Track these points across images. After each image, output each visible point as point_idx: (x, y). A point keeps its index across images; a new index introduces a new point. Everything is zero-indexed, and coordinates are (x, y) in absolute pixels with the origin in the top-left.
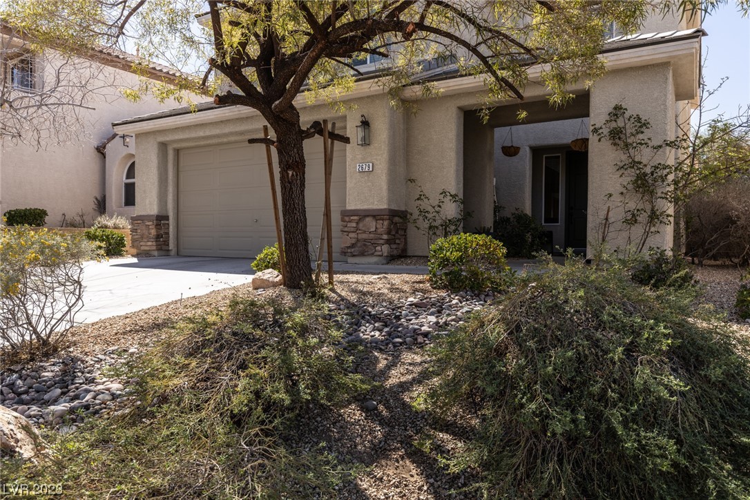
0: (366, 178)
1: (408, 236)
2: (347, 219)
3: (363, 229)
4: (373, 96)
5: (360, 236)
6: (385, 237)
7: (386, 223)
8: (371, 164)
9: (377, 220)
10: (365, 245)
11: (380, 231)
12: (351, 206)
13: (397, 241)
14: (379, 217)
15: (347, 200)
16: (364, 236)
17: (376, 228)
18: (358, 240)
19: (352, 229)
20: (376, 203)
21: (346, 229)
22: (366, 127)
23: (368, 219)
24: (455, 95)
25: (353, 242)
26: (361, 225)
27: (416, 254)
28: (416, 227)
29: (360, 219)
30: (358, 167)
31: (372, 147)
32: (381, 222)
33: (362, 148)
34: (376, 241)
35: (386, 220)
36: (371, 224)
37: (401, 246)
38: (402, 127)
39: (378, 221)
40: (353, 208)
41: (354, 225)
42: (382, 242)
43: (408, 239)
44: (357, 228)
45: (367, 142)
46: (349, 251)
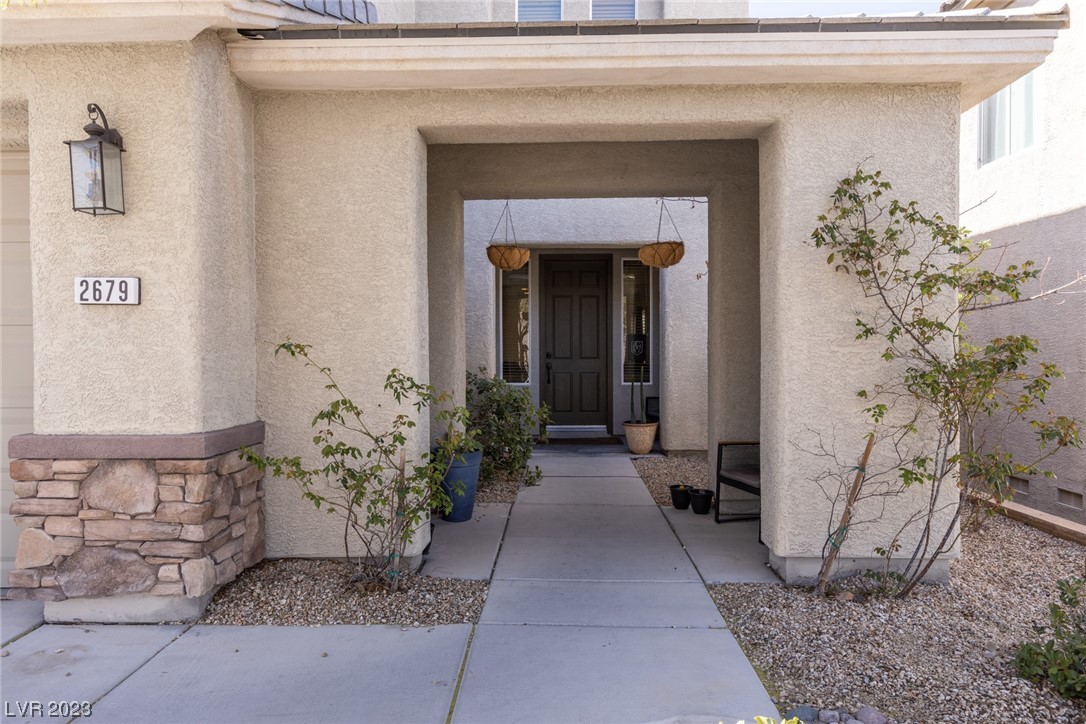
0: (113, 326)
1: (267, 498)
2: (36, 469)
3: (105, 504)
4: (134, 46)
5: (93, 532)
6: (195, 533)
7: (196, 485)
8: (132, 284)
9: (159, 475)
10: (113, 562)
11: (171, 511)
12: (52, 420)
13: (237, 531)
14: (169, 465)
15: (37, 402)
16: (111, 530)
17: (159, 502)
18: (84, 545)
19: (60, 507)
20: (154, 414)
21: (33, 506)
22: (108, 149)
23: (122, 472)
24: (411, 92)
25: (64, 552)
26: (95, 492)
27: (296, 553)
28: (311, 496)
29: (91, 470)
30: (79, 290)
31: (134, 220)
32: (179, 480)
33: (95, 222)
34: (156, 549)
35: (196, 474)
36: (136, 488)
37: (250, 541)
38: (241, 166)
39: (165, 479)
40: (62, 428)
41: (68, 490)
42: (181, 549)
43: (269, 509)
44: (80, 503)
45: (114, 202)
46: (48, 581)
